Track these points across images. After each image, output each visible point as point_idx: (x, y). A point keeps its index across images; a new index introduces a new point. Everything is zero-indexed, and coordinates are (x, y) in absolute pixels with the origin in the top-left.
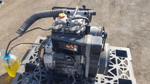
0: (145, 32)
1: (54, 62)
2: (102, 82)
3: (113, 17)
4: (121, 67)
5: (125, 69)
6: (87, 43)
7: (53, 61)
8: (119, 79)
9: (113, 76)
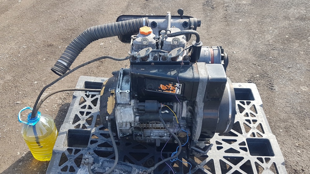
0: (275, 53)
1: (138, 118)
2: (219, 148)
3: (213, 28)
4: (247, 118)
5: (255, 121)
6: (201, 77)
7: (135, 116)
8: (247, 140)
9: (237, 136)
